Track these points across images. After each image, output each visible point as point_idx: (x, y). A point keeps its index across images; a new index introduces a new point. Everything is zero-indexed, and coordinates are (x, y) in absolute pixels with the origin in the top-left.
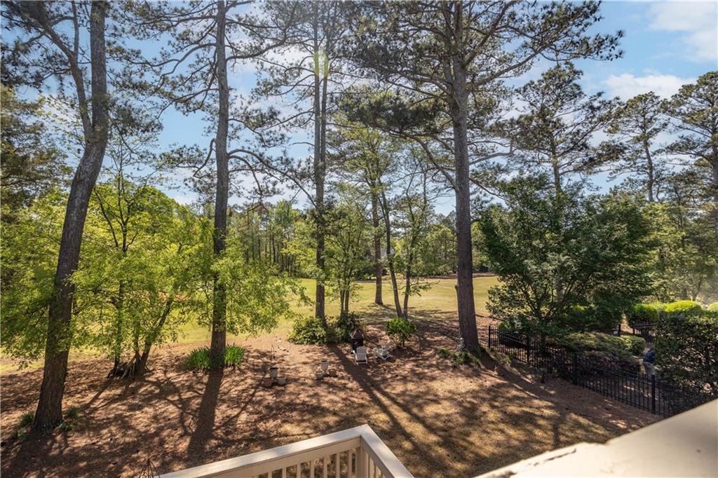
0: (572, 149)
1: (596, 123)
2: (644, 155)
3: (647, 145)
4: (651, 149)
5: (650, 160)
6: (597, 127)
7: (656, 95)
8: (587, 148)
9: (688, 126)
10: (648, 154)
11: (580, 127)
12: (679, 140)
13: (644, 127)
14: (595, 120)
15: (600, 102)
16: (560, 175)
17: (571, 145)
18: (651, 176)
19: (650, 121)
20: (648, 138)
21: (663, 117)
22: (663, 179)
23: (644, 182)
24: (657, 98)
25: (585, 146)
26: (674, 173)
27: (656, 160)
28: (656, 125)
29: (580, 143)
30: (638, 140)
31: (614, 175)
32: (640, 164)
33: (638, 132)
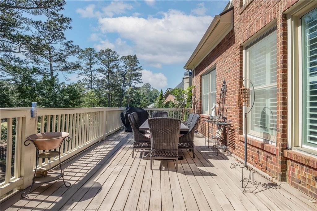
0: (59, 60)
1: (70, 52)
2: (90, 70)
3: (91, 67)
4: (92, 69)
5: (91, 73)
6: (70, 54)
7: (95, 50)
8: (65, 62)
9: (102, 64)
10: (91, 70)
11: (63, 52)
12: (100, 68)
13: (90, 60)
14: (69, 51)
15: (71, 44)
16: (53, 70)
17: (59, 58)
18: (92, 79)
19: (92, 58)
20: (91, 64)
21: (96, 59)
22: (95, 80)
23: (89, 80)
24: (95, 51)
25: (64, 61)
26: (98, 79)
27: (93, 73)
28: (94, 61)
29: (63, 59)
30: (88, 64)
31: (79, 75)
32: (88, 74)
33: (88, 61)
